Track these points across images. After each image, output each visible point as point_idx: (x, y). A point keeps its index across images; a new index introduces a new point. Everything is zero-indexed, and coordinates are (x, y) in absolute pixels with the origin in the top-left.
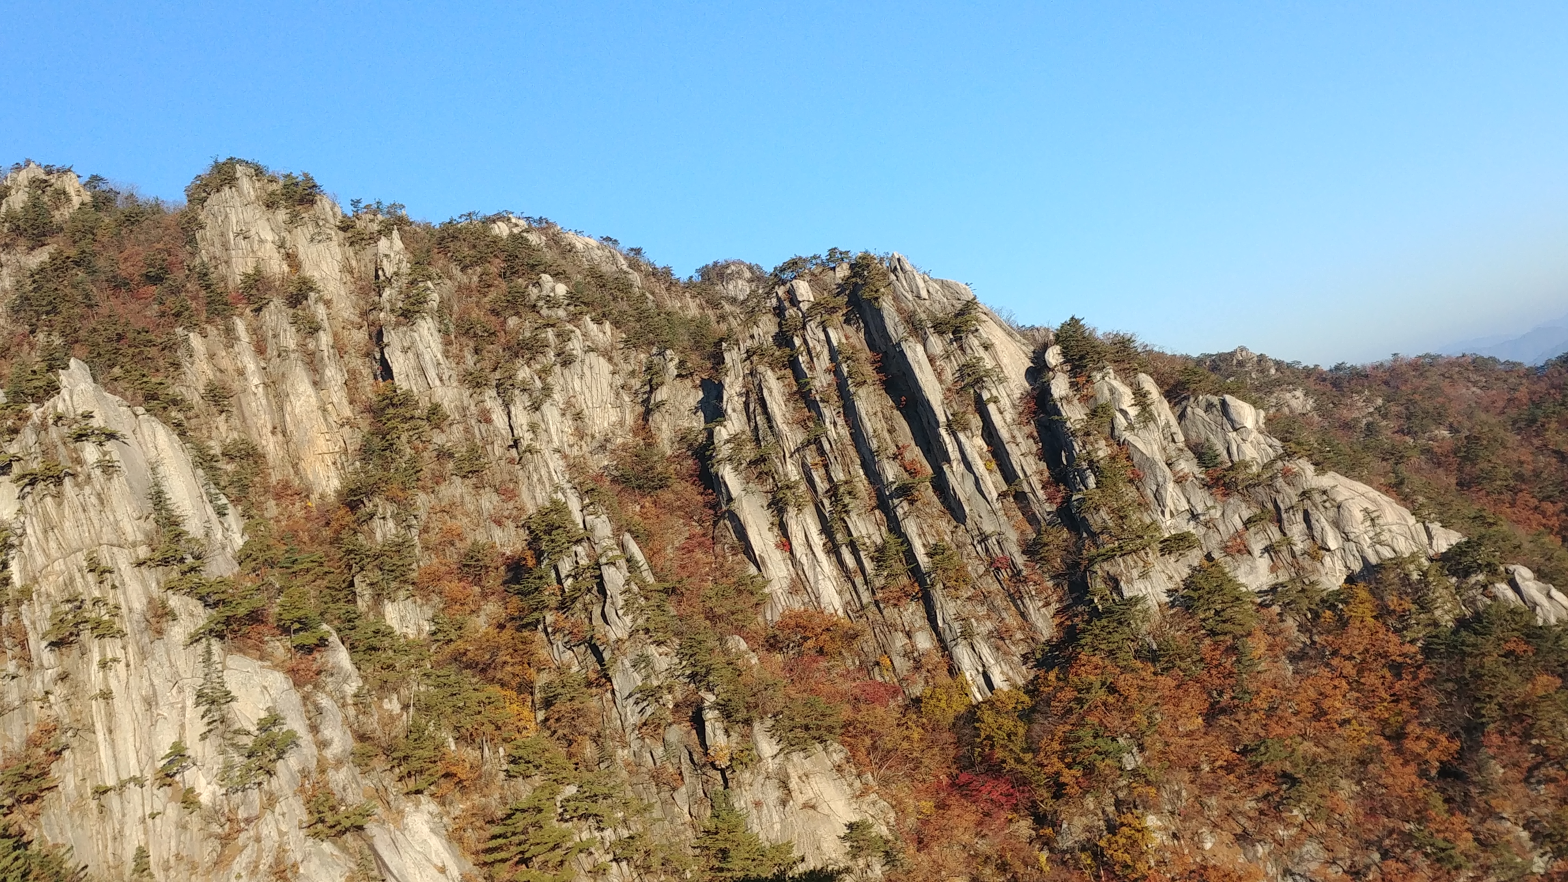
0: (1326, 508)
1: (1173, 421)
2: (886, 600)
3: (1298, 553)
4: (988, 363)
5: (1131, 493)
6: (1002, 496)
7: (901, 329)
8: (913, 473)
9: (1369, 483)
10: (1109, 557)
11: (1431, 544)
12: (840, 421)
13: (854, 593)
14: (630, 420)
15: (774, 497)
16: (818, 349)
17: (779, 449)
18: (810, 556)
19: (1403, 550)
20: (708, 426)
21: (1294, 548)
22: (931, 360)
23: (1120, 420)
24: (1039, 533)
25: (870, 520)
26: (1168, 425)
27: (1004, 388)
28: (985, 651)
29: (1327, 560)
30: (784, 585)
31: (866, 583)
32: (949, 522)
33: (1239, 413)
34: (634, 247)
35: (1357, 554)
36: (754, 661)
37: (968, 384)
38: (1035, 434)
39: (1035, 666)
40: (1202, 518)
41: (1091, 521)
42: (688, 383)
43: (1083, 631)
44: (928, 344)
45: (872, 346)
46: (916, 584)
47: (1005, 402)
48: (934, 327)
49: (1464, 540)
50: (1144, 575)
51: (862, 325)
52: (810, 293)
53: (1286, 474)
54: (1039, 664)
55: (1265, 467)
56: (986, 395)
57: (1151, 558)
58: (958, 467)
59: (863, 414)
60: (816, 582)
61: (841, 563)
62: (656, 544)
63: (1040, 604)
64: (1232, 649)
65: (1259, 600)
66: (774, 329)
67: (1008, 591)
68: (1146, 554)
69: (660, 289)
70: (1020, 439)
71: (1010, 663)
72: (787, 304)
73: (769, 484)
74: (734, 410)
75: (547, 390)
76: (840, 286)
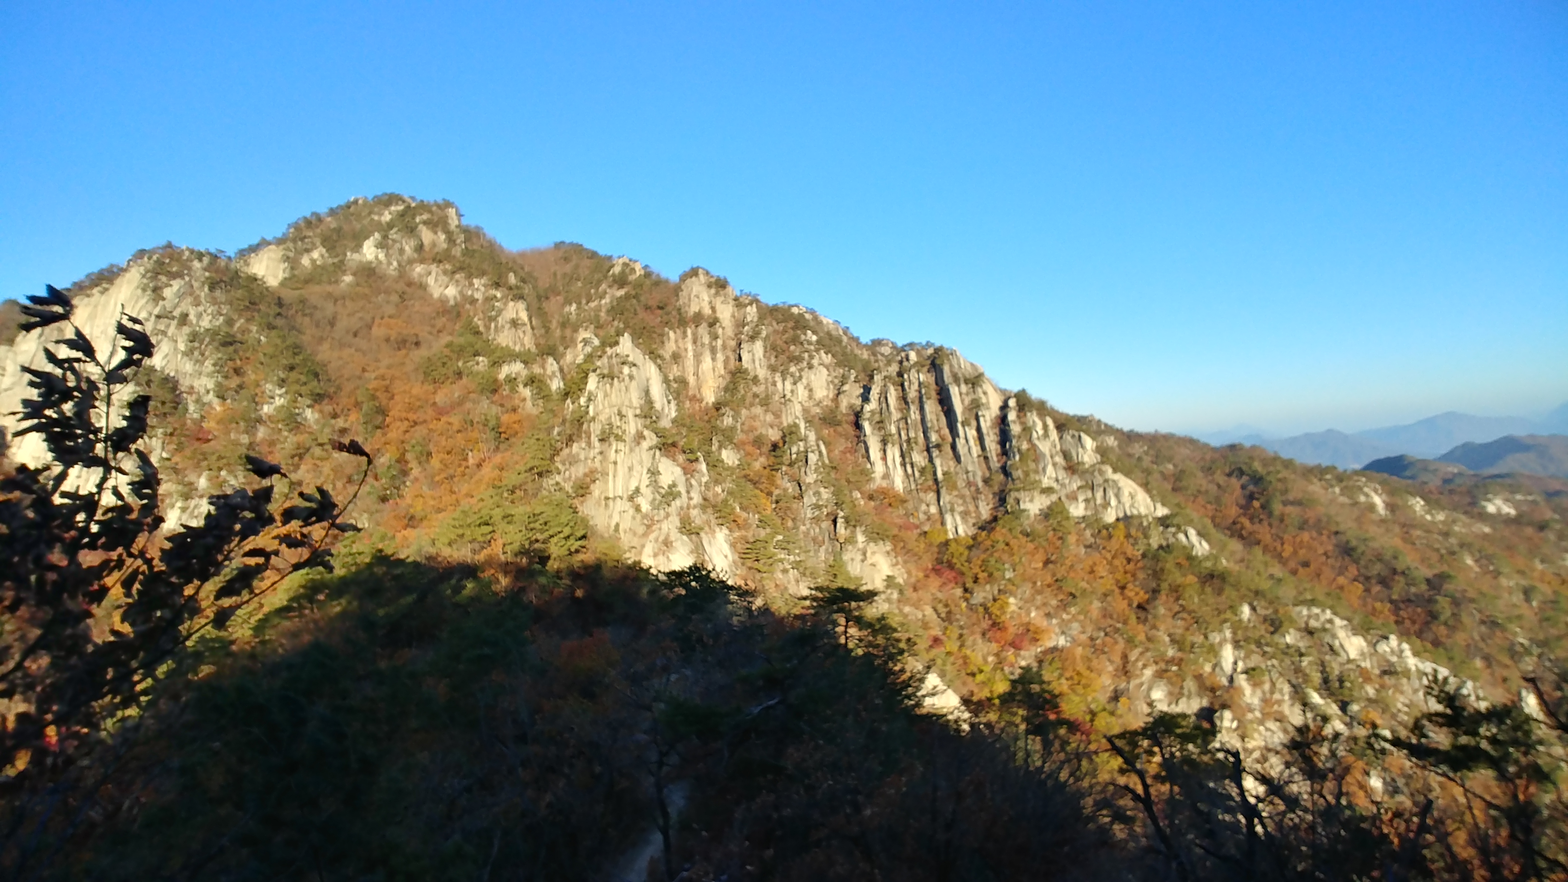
0: (1114, 488)
1: (1057, 440)
2: (921, 489)
3: (1098, 505)
4: (984, 400)
5: (1032, 465)
6: (979, 456)
7: (950, 379)
8: (943, 439)
9: (1134, 480)
10: (1018, 490)
11: (1155, 512)
12: (918, 412)
13: (908, 484)
14: (831, 396)
15: (883, 438)
16: (914, 381)
17: (889, 419)
18: (894, 465)
19: (1143, 512)
20: (862, 404)
21: (1096, 502)
22: (961, 394)
23: (1035, 435)
24: (991, 474)
25: (922, 455)
26: (1054, 441)
27: (989, 412)
28: (958, 519)
29: (1109, 510)
30: (881, 475)
31: (914, 480)
32: (954, 463)
33: (1085, 442)
34: (847, 326)
35: (1122, 510)
36: (862, 503)
37: (974, 407)
38: (998, 434)
39: (977, 529)
40: (1060, 482)
41: (1014, 474)
42: (857, 385)
43: (1001, 518)
44: (960, 387)
45: (937, 384)
46: (935, 485)
47: (988, 418)
48: (964, 381)
49: (1169, 513)
50: (1031, 501)
51: (934, 374)
52: (915, 357)
53: (1100, 470)
54: (979, 528)
55: (1092, 466)
56: (980, 413)
57: (1036, 494)
58: (963, 441)
59: (927, 411)
60: (894, 476)
61: (906, 470)
62: (832, 447)
63: (985, 504)
64: (1060, 538)
65: (1077, 521)
66: (897, 369)
67: (973, 496)
68: (1034, 492)
69: (854, 344)
70: (991, 434)
71: (967, 525)
72: (904, 360)
73: (883, 432)
74: (874, 399)
75: (800, 378)
76: (928, 356)
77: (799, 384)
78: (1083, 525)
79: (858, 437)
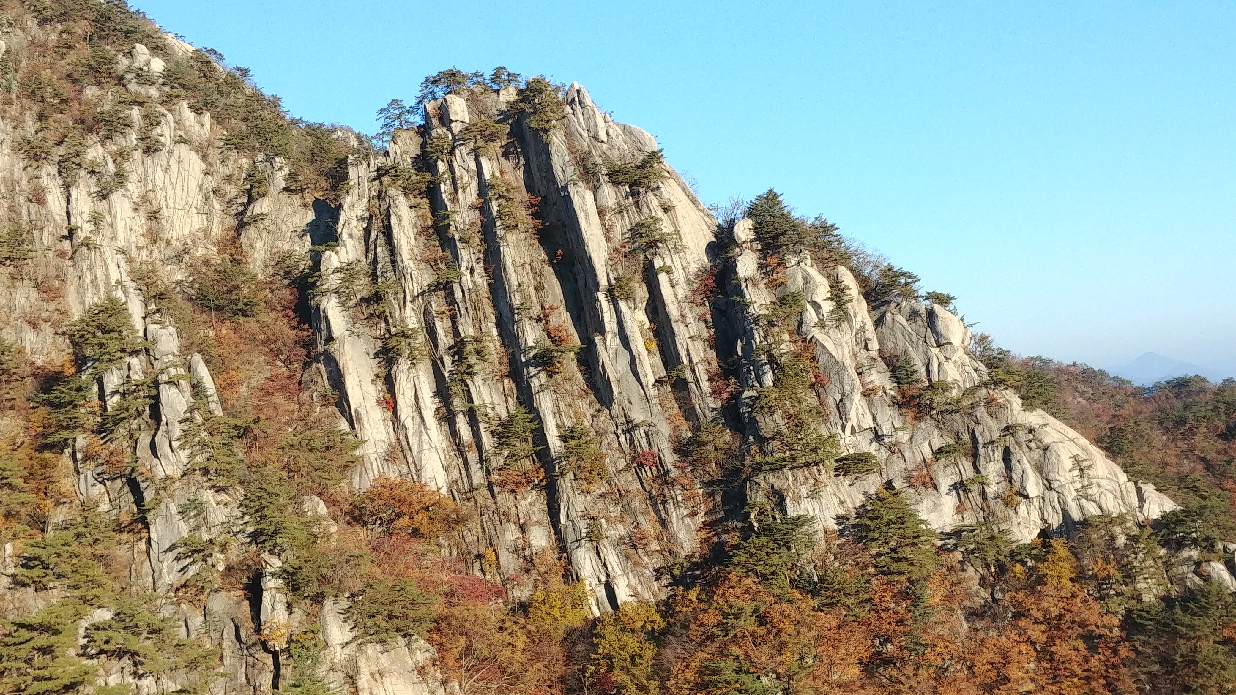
0: (1030, 448)
1: (870, 326)
2: (502, 484)
3: (990, 496)
4: (666, 227)
5: (811, 400)
6: (659, 382)
7: (570, 170)
8: (557, 340)
10: (777, 468)
11: (1141, 508)
12: (479, 269)
13: (463, 471)
14: (217, 230)
15: (385, 345)
16: (466, 179)
17: (399, 289)
18: (418, 420)
19: (1111, 509)
20: (317, 248)
21: (987, 490)
22: (601, 212)
23: (810, 315)
24: (696, 430)
25: (497, 389)
26: (863, 329)
27: (680, 259)
28: (612, 558)
29: (1022, 508)
30: (380, 450)
31: (481, 460)
32: (590, 404)
33: (944, 326)
34: (241, 67)
35: (1058, 506)
36: (334, 529)
37: (638, 248)
38: (709, 317)
39: (670, 584)
40: (887, 440)
41: (762, 424)
42: (297, 199)
43: (737, 548)
44: (600, 193)
45: (530, 187)
46: (542, 470)
47: (679, 275)
48: (610, 175)
49: (1179, 508)
50: (814, 494)
51: (522, 162)
52: (466, 113)
53: (989, 402)
55: (967, 393)
56: (658, 263)
57: (823, 477)
58: (612, 341)
59: (509, 263)
60: (420, 452)
61: (454, 433)
63: (686, 513)
64: (904, 594)
65: (939, 543)
66: (414, 150)
67: (650, 493)
68: (819, 471)
70: (690, 319)
71: (640, 577)
72: (435, 122)
73: (381, 328)
74: (351, 236)
75: (120, 178)
76: (502, 112)
77: (116, 197)
78: (958, 556)
79: (308, 345)
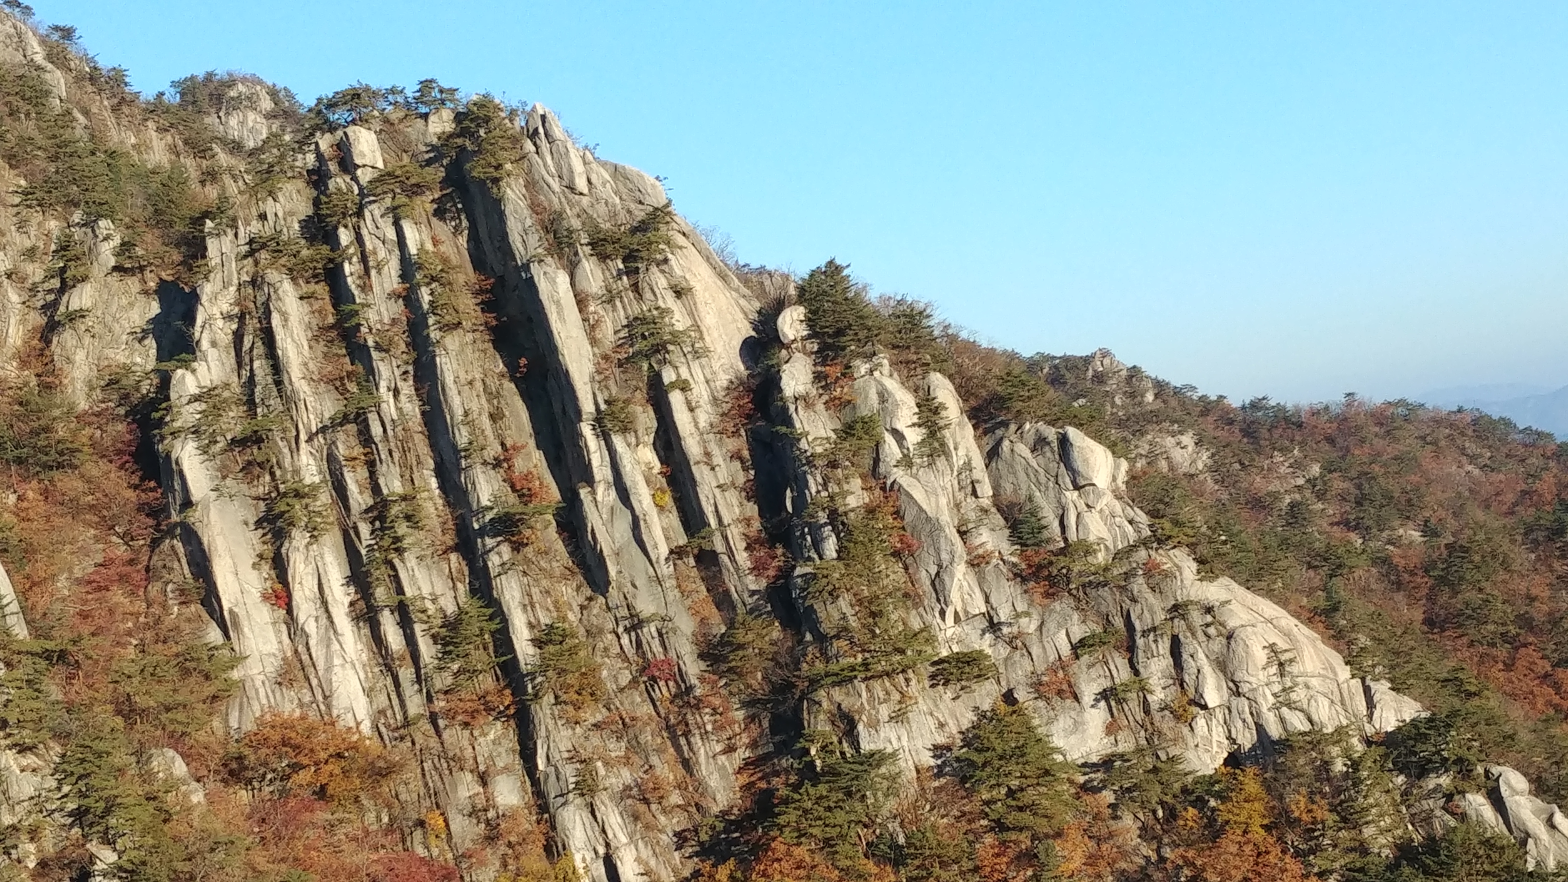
0: (1208, 636)
1: (978, 461)
2: (450, 715)
3: (1154, 707)
4: (679, 321)
5: (892, 574)
6: (677, 553)
7: (533, 240)
8: (525, 495)
9: (1283, 603)
10: (845, 679)
11: (1370, 716)
12: (407, 388)
13: (394, 696)
14: (15, 336)
15: (269, 509)
16: (382, 254)
17: (288, 424)
18: (324, 621)
19: (1325, 719)
20: (165, 366)
21: (1149, 697)
22: (581, 302)
23: (891, 449)
24: (731, 624)
25: (441, 570)
26: (968, 466)
27: (702, 367)
28: (614, 819)
29: (1200, 723)
30: (269, 669)
31: (419, 680)
32: (578, 588)
33: (1086, 461)
34: (61, 24)
35: (1249, 719)
36: (197, 797)
37: (639, 353)
38: (746, 453)
39: (697, 854)
40: (1005, 630)
41: (822, 615)
42: (133, 284)
43: (786, 801)
44: (579, 272)
45: (478, 262)
46: (508, 692)
47: (700, 392)
48: (593, 244)
49: (1424, 715)
50: (900, 716)
51: (465, 223)
52: (378, 154)
53: (1150, 570)
54: (704, 851)
55: (1119, 556)
56: (668, 376)
57: (914, 688)
58: (606, 495)
59: (449, 380)
60: (329, 669)
61: (378, 639)
62: (39, 569)
63: (718, 748)
64: (1029, 857)
65: (1081, 779)
66: (305, 209)
67: (667, 719)
68: (907, 680)
69: (101, 106)
70: (718, 459)
71: (654, 845)
72: (333, 167)
73: (264, 484)
74: (214, 344)
76: (434, 148)
78: (1108, 796)
79: (157, 512)
